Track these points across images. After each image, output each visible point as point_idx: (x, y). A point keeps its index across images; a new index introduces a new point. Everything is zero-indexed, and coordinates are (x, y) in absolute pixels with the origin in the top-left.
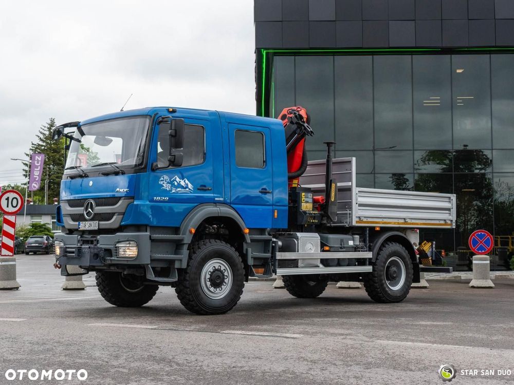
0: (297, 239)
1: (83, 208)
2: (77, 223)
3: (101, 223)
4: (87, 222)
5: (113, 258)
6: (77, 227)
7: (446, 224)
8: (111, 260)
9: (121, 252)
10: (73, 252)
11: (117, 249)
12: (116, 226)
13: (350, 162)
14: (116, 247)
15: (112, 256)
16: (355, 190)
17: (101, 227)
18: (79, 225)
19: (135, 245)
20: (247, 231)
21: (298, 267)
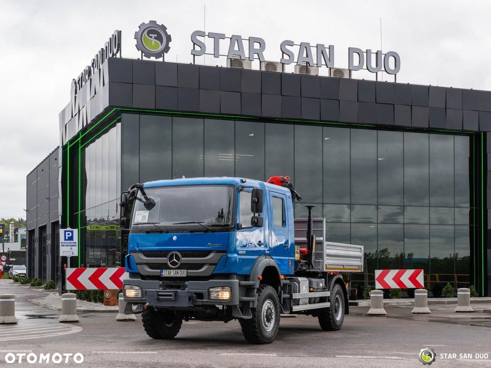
0: (299, 283)
1: (166, 258)
2: (159, 271)
3: (189, 271)
4: (172, 271)
5: (204, 300)
6: (159, 274)
7: (359, 269)
8: (202, 302)
9: (213, 296)
10: (171, 296)
11: (209, 293)
12: (209, 274)
13: (322, 221)
14: (209, 292)
15: (203, 299)
16: (325, 243)
17: (189, 275)
18: (161, 272)
19: (229, 290)
20: (282, 277)
21: (299, 305)
